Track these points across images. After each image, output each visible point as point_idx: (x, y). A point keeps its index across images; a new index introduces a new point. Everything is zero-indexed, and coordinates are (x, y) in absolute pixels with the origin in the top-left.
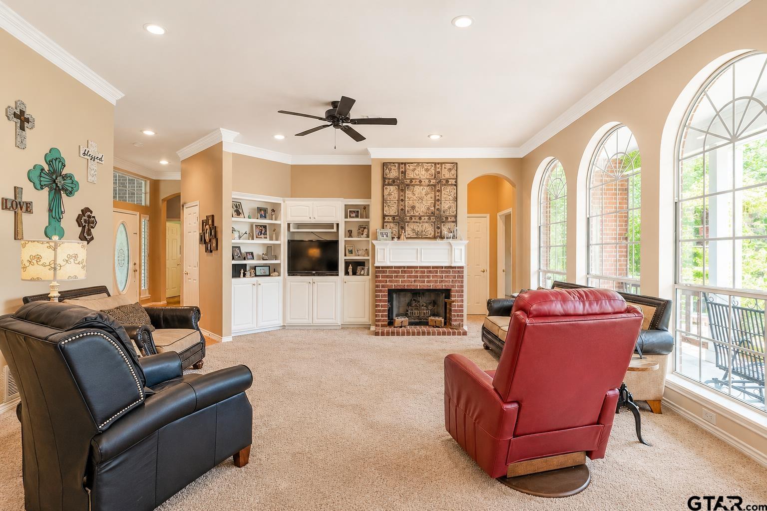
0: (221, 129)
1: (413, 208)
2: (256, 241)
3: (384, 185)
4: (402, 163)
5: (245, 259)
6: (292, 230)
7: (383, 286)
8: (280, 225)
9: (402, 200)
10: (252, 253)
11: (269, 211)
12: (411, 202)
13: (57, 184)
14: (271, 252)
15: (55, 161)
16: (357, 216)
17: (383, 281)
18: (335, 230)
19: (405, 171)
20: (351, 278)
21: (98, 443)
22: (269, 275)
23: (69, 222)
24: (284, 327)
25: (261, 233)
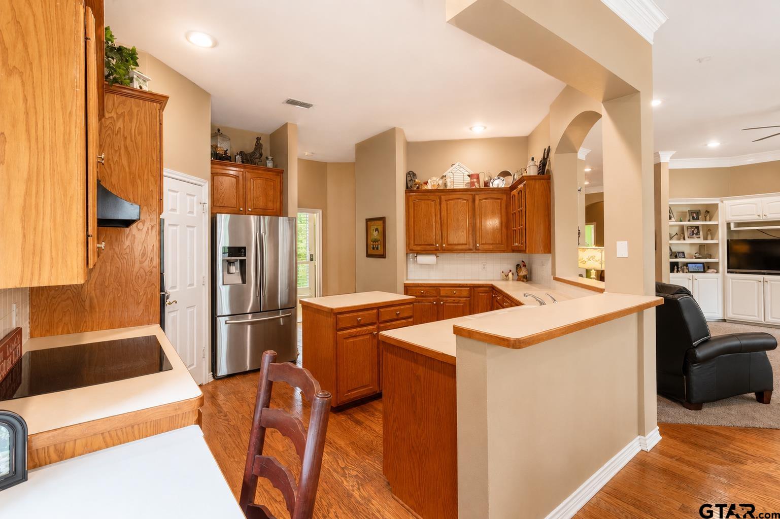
0: (660, 152)
5: (678, 257)
6: (733, 228)
8: (717, 225)
10: (683, 253)
11: (704, 212)
14: (704, 251)
22: (704, 272)
24: (724, 320)
25: (693, 234)
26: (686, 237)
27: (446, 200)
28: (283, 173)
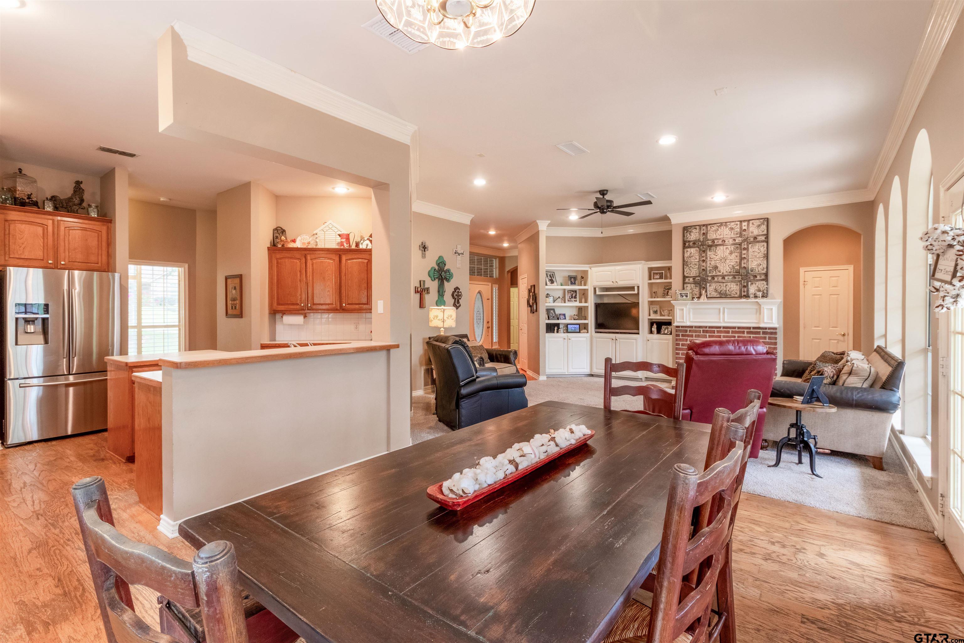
0: (537, 221)
1: (716, 267)
2: (568, 304)
3: (684, 247)
4: (704, 225)
5: (558, 319)
6: (598, 293)
7: (683, 345)
8: (588, 289)
9: (704, 261)
10: (564, 315)
11: (579, 277)
12: (713, 263)
13: (442, 276)
14: (581, 312)
15: (441, 263)
16: (661, 278)
17: (683, 340)
18: (636, 292)
19: (707, 233)
20: (655, 336)
21: (460, 390)
22: (579, 332)
23: (448, 297)
24: (592, 375)
25: (572, 297)
26: (566, 300)
27: (311, 259)
28: (111, 223)
